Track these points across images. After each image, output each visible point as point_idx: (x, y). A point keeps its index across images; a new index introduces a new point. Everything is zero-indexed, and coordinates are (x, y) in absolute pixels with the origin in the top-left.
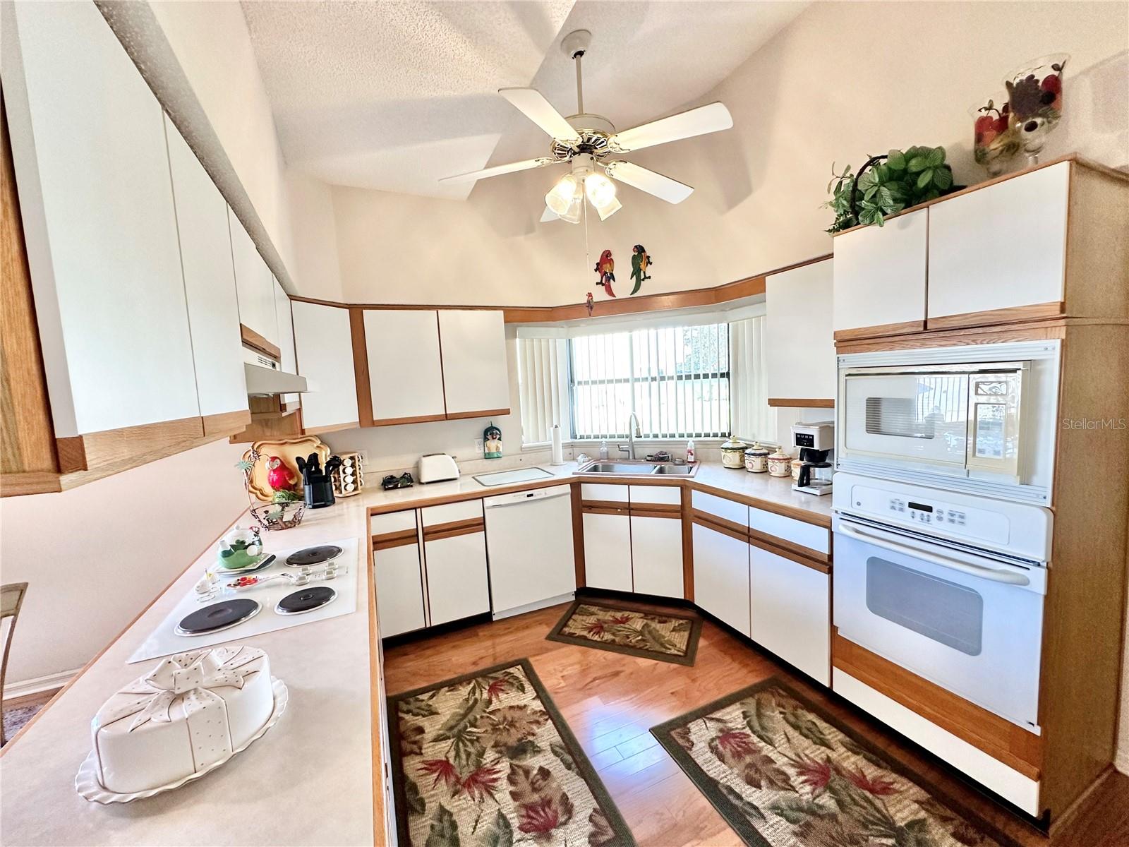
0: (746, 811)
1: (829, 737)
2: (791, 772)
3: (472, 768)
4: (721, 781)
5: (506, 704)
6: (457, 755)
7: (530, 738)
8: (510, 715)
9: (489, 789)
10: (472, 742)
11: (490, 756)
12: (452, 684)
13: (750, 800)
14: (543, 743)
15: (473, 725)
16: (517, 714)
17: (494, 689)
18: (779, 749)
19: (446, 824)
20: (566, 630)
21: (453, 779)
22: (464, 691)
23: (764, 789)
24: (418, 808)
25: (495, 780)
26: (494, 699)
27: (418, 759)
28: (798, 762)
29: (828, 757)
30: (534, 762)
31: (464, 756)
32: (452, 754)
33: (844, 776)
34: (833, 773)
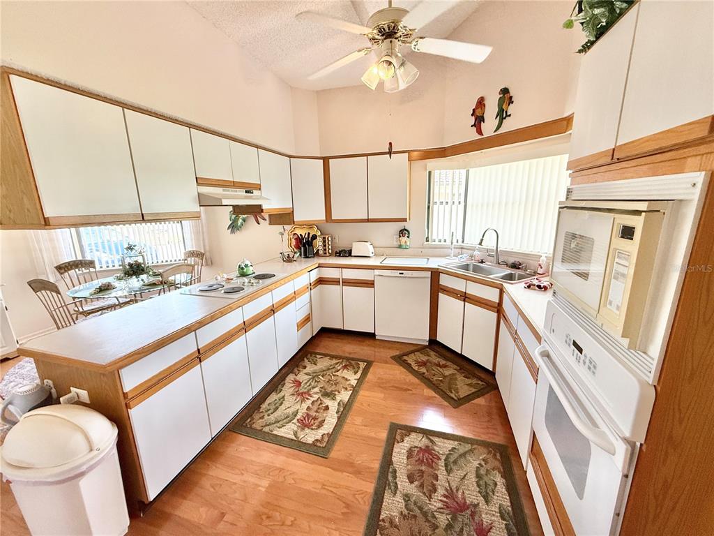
0: (389, 484)
1: (495, 497)
2: (441, 491)
3: (306, 390)
4: (395, 465)
5: (343, 375)
6: (306, 383)
7: (336, 393)
8: (340, 379)
9: (303, 401)
10: (316, 381)
11: (317, 390)
12: (332, 357)
13: (398, 483)
14: (338, 398)
15: (323, 376)
16: (343, 381)
17: (345, 367)
18: (449, 477)
19: (280, 402)
20: (405, 358)
21: (296, 390)
22: (334, 361)
23: (413, 485)
24: (278, 391)
25: (308, 399)
26: (341, 371)
27: (295, 376)
28: (452, 491)
29: (478, 504)
30: (327, 402)
31: (308, 384)
32: (305, 382)
33: (473, 519)
34: (469, 512)
